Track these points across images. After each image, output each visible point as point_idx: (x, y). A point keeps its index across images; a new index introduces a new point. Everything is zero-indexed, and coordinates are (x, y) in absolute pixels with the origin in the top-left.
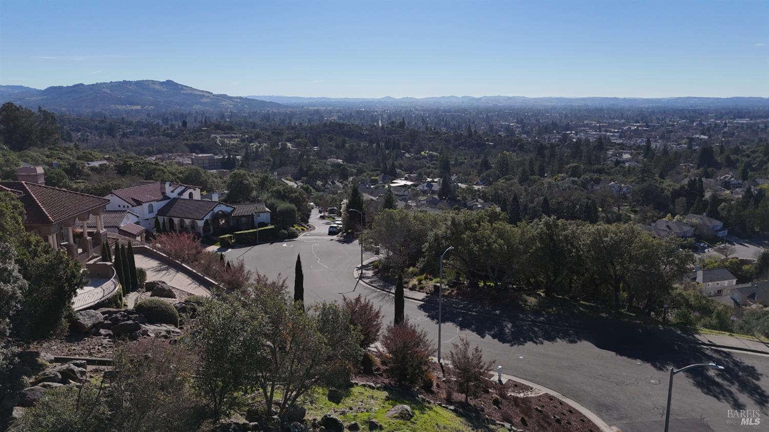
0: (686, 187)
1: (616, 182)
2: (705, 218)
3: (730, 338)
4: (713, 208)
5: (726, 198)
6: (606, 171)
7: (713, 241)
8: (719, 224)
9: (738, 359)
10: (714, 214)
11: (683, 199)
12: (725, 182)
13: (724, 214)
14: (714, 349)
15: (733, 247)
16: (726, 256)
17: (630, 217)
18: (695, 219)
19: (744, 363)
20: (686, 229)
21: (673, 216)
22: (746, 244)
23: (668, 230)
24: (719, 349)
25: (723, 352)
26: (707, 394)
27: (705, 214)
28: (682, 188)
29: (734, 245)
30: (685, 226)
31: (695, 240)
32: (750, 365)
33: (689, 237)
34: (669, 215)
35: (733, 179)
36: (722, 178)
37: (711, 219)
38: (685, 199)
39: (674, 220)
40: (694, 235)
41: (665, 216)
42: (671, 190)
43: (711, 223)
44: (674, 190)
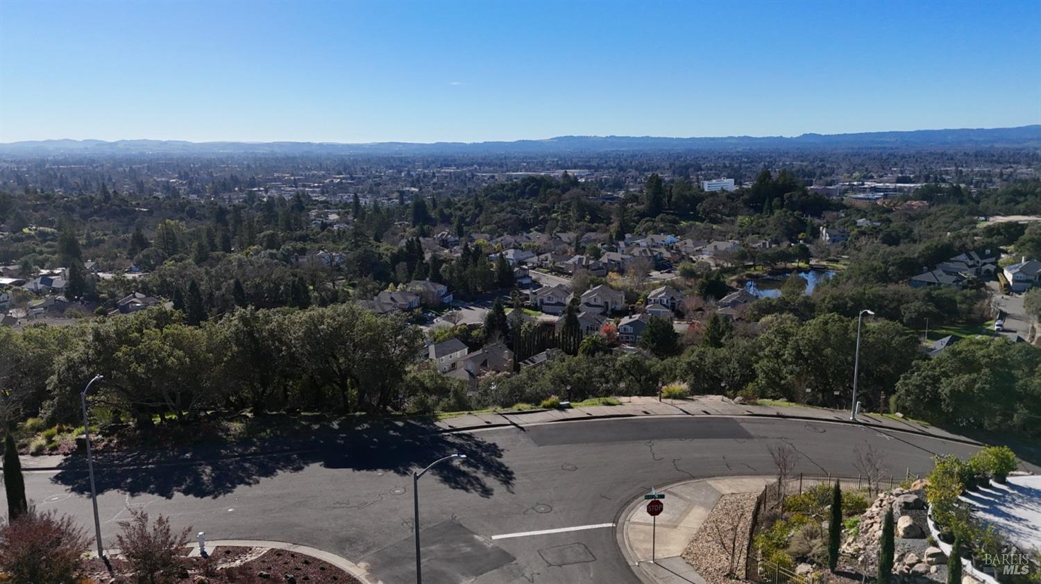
0: (405, 249)
1: (326, 251)
2: (429, 284)
3: (470, 416)
4: (433, 271)
5: (446, 258)
6: (311, 237)
7: (440, 308)
8: (442, 288)
9: (480, 440)
10: (437, 279)
11: (403, 265)
12: (443, 240)
13: (446, 276)
14: (455, 434)
15: (460, 312)
16: (455, 324)
17: (348, 292)
18: (418, 286)
19: (485, 442)
20: (412, 298)
21: (396, 285)
22: (472, 307)
23: (393, 303)
24: (460, 432)
25: (464, 434)
26: (454, 488)
27: (428, 279)
28: (401, 251)
29: (461, 309)
30: (409, 295)
31: (422, 310)
32: (491, 443)
33: (416, 308)
34: (391, 285)
35: (449, 236)
36: (439, 235)
37: (434, 284)
38: (405, 263)
39: (398, 290)
40: (420, 305)
41: (387, 287)
42: (389, 254)
43: (435, 288)
44: (393, 254)
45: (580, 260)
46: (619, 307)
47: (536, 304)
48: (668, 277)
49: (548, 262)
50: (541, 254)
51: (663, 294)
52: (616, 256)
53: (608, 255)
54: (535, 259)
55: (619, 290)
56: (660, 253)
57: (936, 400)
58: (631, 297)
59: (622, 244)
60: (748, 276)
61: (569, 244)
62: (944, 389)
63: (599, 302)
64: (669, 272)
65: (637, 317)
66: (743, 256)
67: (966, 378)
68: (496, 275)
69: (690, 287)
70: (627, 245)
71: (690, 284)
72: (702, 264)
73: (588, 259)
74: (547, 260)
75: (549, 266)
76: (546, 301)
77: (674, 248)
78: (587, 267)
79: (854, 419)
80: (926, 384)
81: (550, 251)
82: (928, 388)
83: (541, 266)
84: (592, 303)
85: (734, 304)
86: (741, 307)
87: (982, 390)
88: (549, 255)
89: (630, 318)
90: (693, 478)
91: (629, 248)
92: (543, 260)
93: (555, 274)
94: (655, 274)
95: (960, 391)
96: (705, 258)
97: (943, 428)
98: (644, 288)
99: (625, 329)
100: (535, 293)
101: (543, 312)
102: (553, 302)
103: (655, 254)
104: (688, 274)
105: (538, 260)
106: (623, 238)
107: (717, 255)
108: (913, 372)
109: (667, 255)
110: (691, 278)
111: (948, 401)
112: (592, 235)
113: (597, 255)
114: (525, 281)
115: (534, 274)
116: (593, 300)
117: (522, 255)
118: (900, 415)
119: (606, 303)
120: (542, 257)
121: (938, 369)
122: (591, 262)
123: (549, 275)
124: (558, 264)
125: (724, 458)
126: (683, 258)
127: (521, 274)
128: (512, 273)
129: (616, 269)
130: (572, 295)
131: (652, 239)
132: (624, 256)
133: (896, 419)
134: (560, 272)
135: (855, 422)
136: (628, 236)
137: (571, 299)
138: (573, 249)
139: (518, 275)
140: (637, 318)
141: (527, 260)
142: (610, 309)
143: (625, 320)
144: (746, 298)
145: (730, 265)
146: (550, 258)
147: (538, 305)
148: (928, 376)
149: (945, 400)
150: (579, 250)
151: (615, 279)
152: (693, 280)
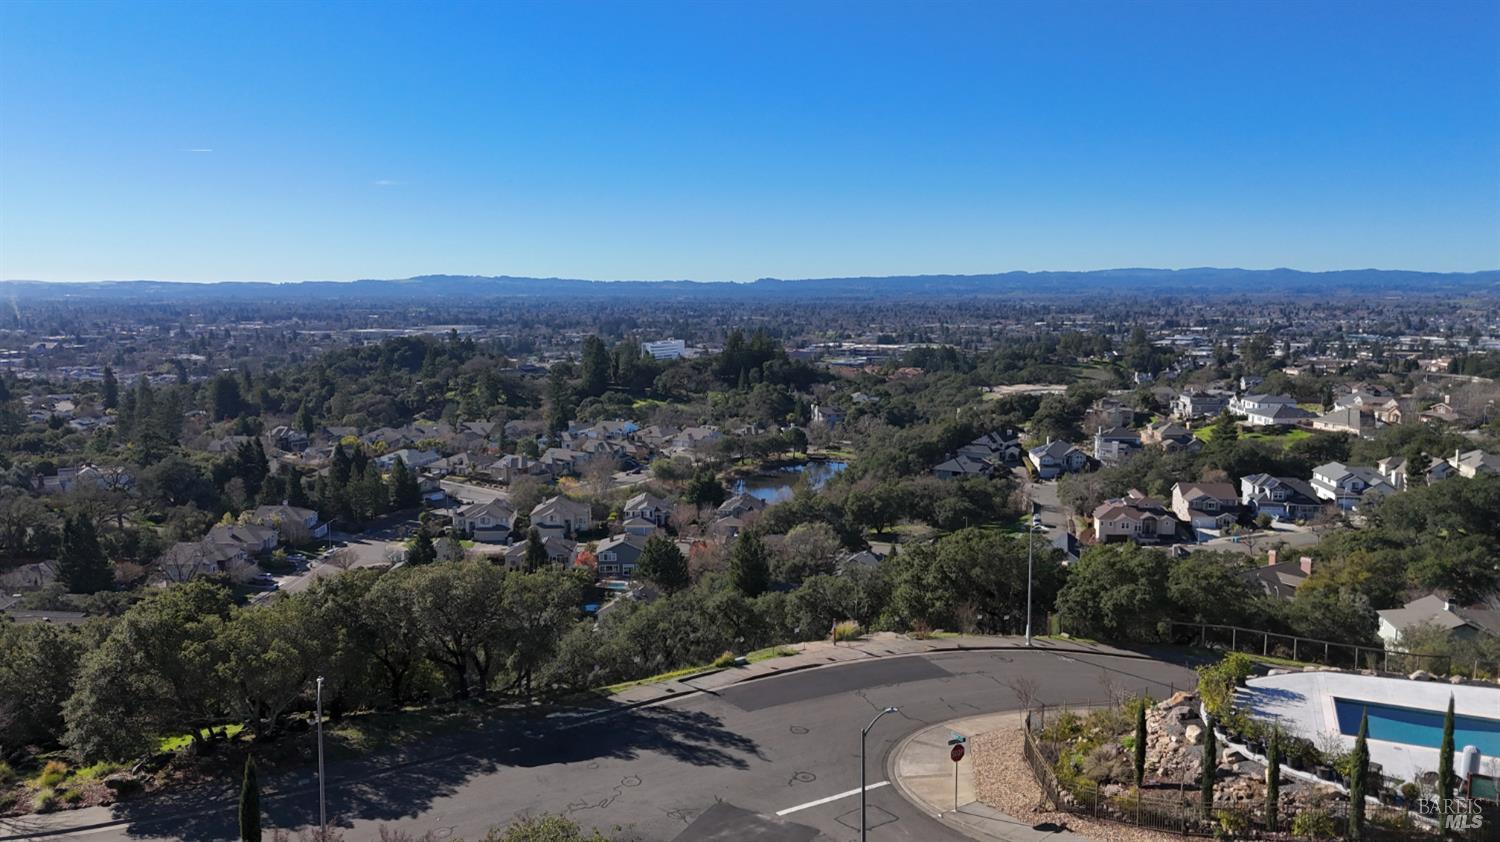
0: (235, 458)
1: (93, 466)
2: (290, 510)
3: (642, 687)
4: (292, 489)
5: (303, 468)
7: (313, 547)
8: (311, 515)
9: (681, 711)
10: (299, 501)
11: (237, 481)
12: (281, 439)
13: (314, 496)
14: (647, 709)
15: (346, 549)
16: (345, 568)
17: (156, 532)
18: (274, 515)
19: (690, 713)
20: (267, 534)
21: (236, 515)
22: (363, 541)
23: (237, 543)
27: (285, 503)
28: (229, 461)
29: (346, 546)
30: (262, 529)
31: (285, 551)
32: (698, 713)
33: (276, 548)
34: (227, 515)
35: (291, 432)
36: (275, 431)
37: (297, 509)
38: (240, 480)
39: (240, 522)
40: (280, 544)
41: (220, 518)
42: (210, 467)
43: (299, 515)
44: (216, 466)
45: (514, 461)
46: (585, 527)
47: (464, 530)
48: (639, 479)
49: (464, 466)
50: (452, 455)
51: (645, 505)
52: (564, 454)
53: (552, 453)
54: (443, 462)
55: (581, 501)
56: (623, 447)
57: (1098, 616)
58: (600, 511)
59: (566, 435)
60: (737, 472)
61: (487, 437)
62: (1106, 603)
63: (558, 521)
64: (638, 472)
65: (620, 539)
66: (729, 447)
67: (1125, 589)
68: (392, 489)
69: (670, 492)
70: (574, 437)
71: (669, 488)
72: (679, 459)
73: (525, 460)
74: (461, 463)
75: (467, 472)
76: (479, 524)
77: (636, 438)
78: (525, 471)
79: (1030, 645)
80: (1087, 600)
81: (466, 450)
82: (1090, 603)
83: (453, 473)
84: (548, 522)
85: (737, 513)
86: (746, 516)
87: (1143, 600)
88: (463, 456)
89: (612, 540)
90: (927, 724)
91: (577, 442)
92: (455, 464)
93: (478, 484)
94: (621, 476)
95: (1122, 605)
96: (680, 449)
97: (1109, 644)
98: (612, 496)
99: (606, 556)
100: (461, 514)
101: (475, 541)
102: (490, 525)
103: (616, 448)
104: (665, 474)
105: (448, 464)
106: (566, 427)
107: (695, 445)
108: (1070, 588)
109: (630, 449)
110: (669, 478)
111: (1110, 615)
112: (519, 424)
113: (536, 454)
114: (436, 497)
115: (448, 486)
116: (549, 518)
117: (422, 458)
118: (1066, 635)
119: (567, 521)
120: (454, 459)
121: (1095, 582)
122: (530, 464)
123: (468, 486)
124: (479, 469)
125: (942, 699)
126: (651, 453)
127: (428, 486)
128: (417, 487)
129: (565, 472)
130: (515, 515)
131: (605, 428)
132: (574, 454)
133: (1063, 640)
134: (484, 480)
135: (1031, 648)
136: (571, 423)
137: (515, 518)
138: (496, 446)
139: (423, 488)
140: (621, 541)
141: (430, 465)
142: (572, 529)
143: (603, 545)
144: (750, 504)
145: (713, 460)
146: (466, 461)
147: (468, 530)
148: (1087, 591)
149: (1107, 615)
150: (508, 447)
151: (571, 486)
152: (671, 482)
